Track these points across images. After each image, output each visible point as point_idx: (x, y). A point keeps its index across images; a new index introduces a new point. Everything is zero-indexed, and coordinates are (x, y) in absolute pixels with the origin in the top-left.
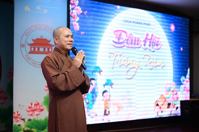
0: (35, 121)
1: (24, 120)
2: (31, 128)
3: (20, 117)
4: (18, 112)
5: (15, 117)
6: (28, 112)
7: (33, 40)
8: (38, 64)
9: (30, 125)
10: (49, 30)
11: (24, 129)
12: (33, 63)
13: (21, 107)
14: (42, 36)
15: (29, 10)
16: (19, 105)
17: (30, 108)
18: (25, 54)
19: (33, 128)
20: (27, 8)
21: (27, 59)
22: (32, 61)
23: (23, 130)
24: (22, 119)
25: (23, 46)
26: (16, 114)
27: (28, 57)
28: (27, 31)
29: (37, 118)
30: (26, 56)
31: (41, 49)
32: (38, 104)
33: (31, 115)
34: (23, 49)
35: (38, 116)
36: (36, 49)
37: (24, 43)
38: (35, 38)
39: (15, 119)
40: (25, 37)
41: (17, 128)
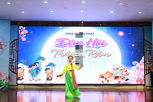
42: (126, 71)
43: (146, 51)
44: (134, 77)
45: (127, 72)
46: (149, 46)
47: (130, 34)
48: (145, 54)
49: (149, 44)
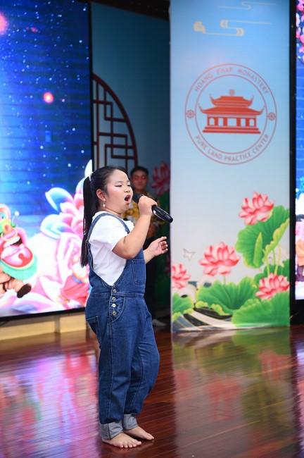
0: (219, 286)
1: (194, 283)
2: (210, 304)
3: (185, 277)
4: (181, 266)
5: (174, 277)
6: (203, 267)
7: (214, 102)
8: (224, 155)
9: (208, 295)
10: (248, 78)
11: (195, 304)
12: (213, 154)
13: (187, 254)
14: (232, 91)
15: (203, 29)
16: (184, 250)
17: (207, 256)
18: (195, 133)
19: (216, 304)
20: (199, 27)
21: (199, 145)
22: (212, 150)
23: (193, 306)
24: (190, 283)
25: (190, 114)
26: (178, 270)
27: (202, 139)
28: (199, 81)
29: (225, 280)
30: (197, 137)
31: (232, 122)
32: (226, 248)
33: (209, 274)
34: (191, 122)
35: (227, 276)
36: (221, 122)
37: (193, 109)
38: (216, 97)
39: (176, 283)
40: (194, 94)
41: (180, 303)
42: (20, 242)
43: (99, 134)
44: (55, 271)
45: (22, 246)
46: (108, 107)
47: (33, 30)
48: (95, 147)
49: (109, 99)
